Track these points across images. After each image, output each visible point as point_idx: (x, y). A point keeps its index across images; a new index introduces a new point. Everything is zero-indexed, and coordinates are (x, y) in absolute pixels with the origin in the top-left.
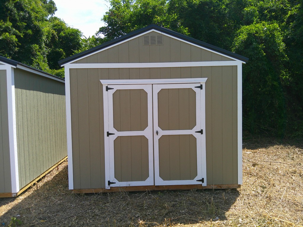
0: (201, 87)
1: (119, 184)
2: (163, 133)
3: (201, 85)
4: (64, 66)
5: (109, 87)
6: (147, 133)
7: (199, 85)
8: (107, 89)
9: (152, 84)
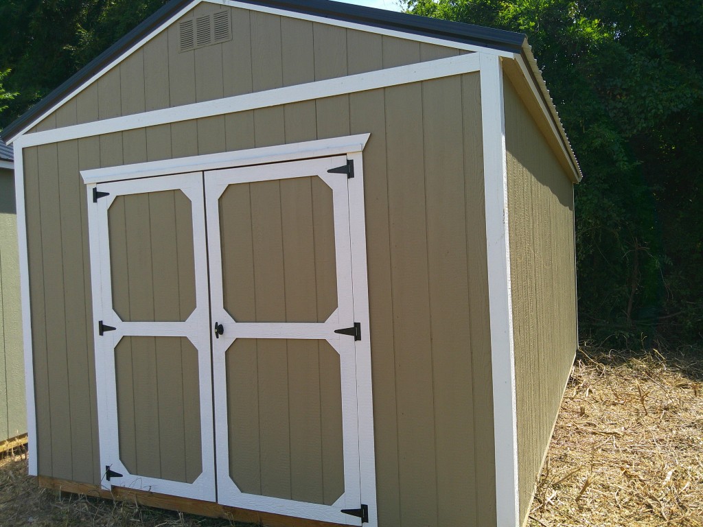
0: (348, 170)
1: (130, 481)
2: (237, 330)
3: (350, 163)
4: (12, 143)
5: (100, 189)
6: (194, 328)
7: (341, 162)
8: (97, 195)
9: (203, 171)
